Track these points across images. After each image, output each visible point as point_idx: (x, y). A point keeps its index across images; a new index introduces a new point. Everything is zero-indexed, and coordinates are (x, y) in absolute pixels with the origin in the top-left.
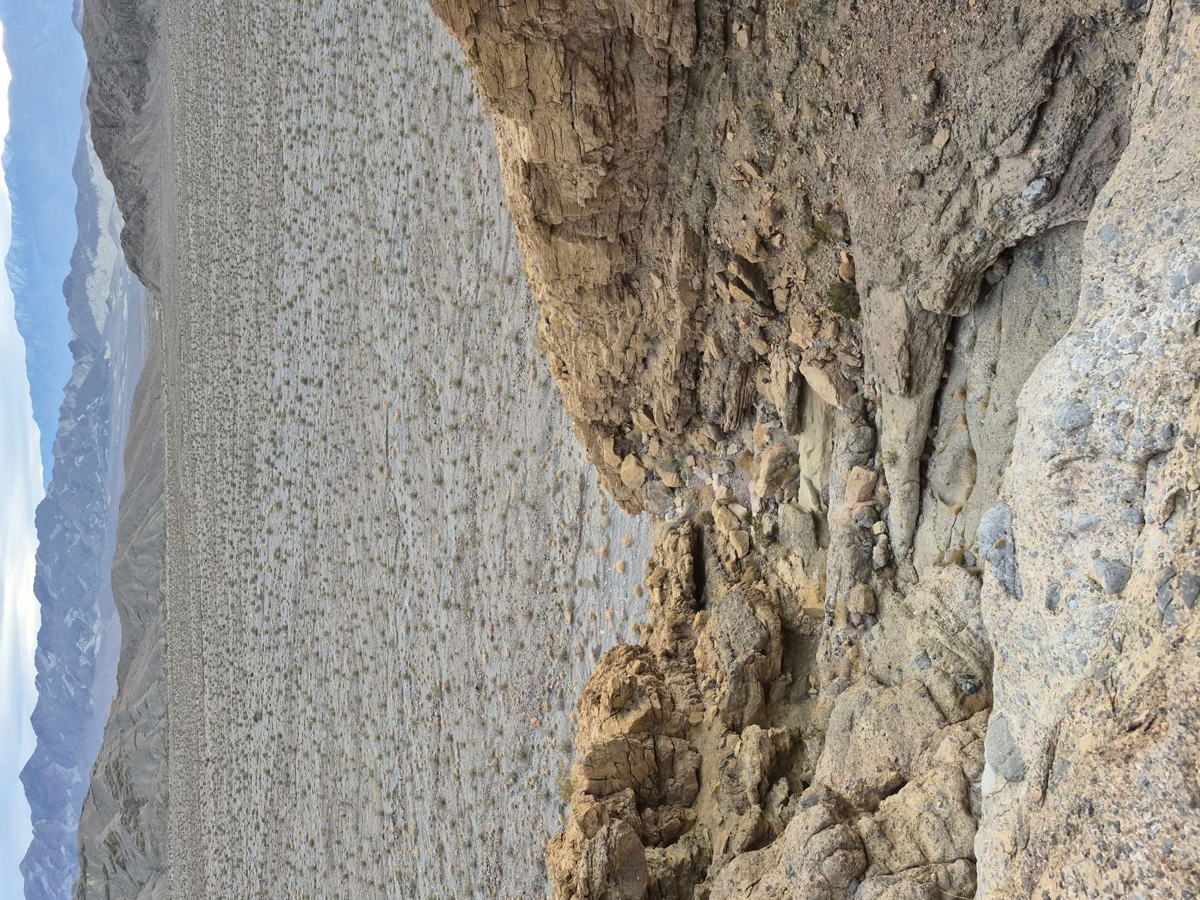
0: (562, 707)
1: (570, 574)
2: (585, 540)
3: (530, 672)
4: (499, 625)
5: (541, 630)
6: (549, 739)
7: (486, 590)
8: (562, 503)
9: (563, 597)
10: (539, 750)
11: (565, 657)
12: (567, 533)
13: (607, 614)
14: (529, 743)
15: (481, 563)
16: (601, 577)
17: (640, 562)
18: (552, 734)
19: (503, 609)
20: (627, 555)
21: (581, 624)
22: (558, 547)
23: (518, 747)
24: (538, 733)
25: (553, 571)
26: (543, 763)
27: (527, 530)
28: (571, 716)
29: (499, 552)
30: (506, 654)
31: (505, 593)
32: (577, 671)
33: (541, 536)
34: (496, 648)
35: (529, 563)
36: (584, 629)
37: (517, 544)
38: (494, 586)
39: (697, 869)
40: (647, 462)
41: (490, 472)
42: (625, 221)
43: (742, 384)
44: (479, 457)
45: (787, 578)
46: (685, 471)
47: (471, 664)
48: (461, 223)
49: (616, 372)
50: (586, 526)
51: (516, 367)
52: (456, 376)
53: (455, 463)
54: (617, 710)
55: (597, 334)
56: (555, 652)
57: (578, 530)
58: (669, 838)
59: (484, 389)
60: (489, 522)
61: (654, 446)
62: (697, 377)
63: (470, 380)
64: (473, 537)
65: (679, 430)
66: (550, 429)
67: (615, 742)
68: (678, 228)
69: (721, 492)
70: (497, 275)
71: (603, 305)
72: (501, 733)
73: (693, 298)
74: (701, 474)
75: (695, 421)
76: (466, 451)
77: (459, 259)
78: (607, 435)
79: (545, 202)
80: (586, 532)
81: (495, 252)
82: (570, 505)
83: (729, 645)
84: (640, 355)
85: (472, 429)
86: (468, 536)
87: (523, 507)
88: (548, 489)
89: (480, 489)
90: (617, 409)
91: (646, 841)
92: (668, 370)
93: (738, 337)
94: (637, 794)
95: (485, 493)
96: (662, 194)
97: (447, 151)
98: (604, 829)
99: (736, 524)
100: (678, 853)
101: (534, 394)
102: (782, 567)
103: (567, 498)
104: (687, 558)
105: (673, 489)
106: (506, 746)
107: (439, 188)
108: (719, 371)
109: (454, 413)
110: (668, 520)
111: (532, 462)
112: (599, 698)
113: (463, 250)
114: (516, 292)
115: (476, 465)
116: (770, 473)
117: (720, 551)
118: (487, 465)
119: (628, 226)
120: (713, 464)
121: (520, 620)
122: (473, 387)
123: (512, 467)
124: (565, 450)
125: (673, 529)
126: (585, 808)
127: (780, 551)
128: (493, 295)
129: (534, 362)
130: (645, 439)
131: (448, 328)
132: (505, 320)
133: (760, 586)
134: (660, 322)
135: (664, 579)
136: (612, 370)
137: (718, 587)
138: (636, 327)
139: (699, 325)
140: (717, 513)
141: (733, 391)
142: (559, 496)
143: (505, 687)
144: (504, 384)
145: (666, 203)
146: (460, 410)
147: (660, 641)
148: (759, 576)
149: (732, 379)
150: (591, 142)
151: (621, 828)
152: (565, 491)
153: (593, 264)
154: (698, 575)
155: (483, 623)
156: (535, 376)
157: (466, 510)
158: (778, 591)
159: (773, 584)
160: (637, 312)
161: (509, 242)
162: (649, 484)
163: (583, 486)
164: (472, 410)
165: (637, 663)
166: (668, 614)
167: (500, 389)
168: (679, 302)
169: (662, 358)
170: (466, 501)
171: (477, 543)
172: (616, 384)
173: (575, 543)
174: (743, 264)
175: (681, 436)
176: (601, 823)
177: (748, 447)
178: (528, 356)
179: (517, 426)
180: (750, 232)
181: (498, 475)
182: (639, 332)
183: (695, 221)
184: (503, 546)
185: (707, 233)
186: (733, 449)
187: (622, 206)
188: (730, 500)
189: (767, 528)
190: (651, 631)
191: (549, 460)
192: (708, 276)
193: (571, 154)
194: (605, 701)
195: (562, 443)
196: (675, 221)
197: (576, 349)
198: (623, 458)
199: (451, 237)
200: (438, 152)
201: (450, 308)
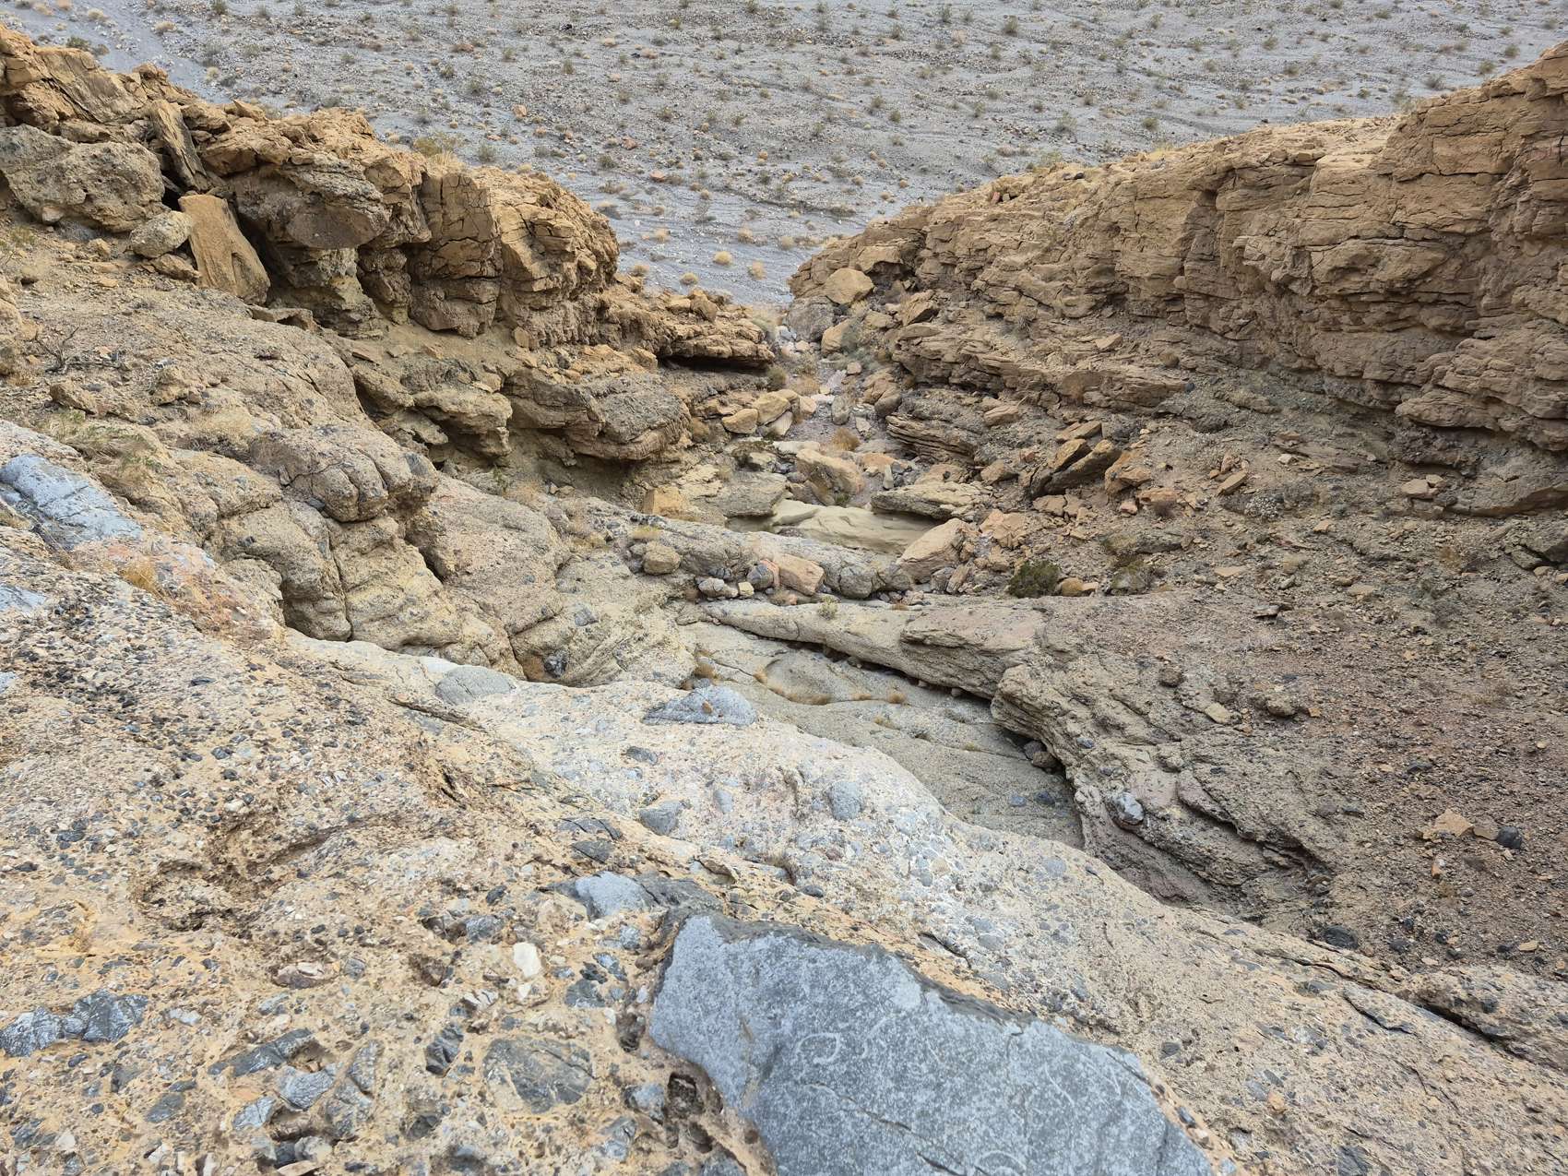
0: (540, 154)
1: (718, 182)
2: (762, 210)
3: (588, 109)
4: (654, 67)
5: (645, 133)
6: (498, 131)
7: (705, 51)
8: (818, 180)
9: (688, 170)
10: (483, 114)
11: (606, 165)
12: (774, 184)
13: (661, 232)
14: (492, 100)
15: (744, 46)
16: (711, 228)
17: (727, 287)
18: (504, 135)
19: (677, 76)
20: (738, 268)
21: (649, 192)
22: (755, 169)
23: (487, 84)
24: (506, 115)
25: (724, 158)
26: (466, 119)
27: (784, 122)
28: (528, 166)
29: (759, 75)
30: (615, 75)
31: (699, 81)
32: (588, 181)
33: (773, 143)
34: (623, 61)
35: (737, 122)
36: (642, 196)
37: (765, 105)
38: (708, 65)
39: (331, 317)
40: (859, 308)
41: (874, 72)
42: (1200, 304)
43: (948, 446)
44: (897, 55)
45: (692, 475)
46: (842, 359)
47: (602, 20)
48: (1250, 54)
49: (990, 274)
50: (782, 213)
51: (1022, 124)
52: (1022, 27)
53: (892, 15)
54: (532, 230)
55: (1048, 250)
56: (613, 151)
57: (777, 201)
58: (369, 284)
59: (996, 70)
60: (801, 63)
61: (880, 319)
62: (965, 387)
63: (1013, 48)
64: (782, 37)
65: (898, 356)
66: (924, 171)
67: (489, 221)
68: (1174, 378)
69: (809, 403)
70: (1160, 106)
71: (1087, 262)
72: (507, 59)
73: (1074, 391)
74: (835, 381)
75: (907, 379)
76: (907, 36)
77: (1195, 47)
78: (904, 253)
79: (1252, 186)
80: (774, 212)
81: (1195, 105)
82: (812, 192)
83: (612, 391)
84: (1008, 311)
85: (940, 47)
86: (784, 28)
87: (817, 118)
88: (839, 160)
89: (850, 53)
90: (938, 271)
91: (364, 251)
92: (980, 347)
93: (1011, 445)
94: (423, 246)
95: (844, 60)
96: (1226, 360)
97: (1364, 40)
98: (377, 194)
99: (765, 419)
100: (351, 294)
101: (978, 150)
102: (708, 471)
103: (822, 188)
104: (726, 350)
105: (819, 340)
106: (487, 64)
107: (1312, 23)
108: (969, 417)
109: (967, 20)
110: (778, 330)
111: (881, 138)
112: (548, 206)
113: (1208, 55)
114: (1130, 134)
115: (886, 49)
116: (826, 469)
117: (731, 394)
118: (884, 67)
119: (1191, 308)
120: (846, 397)
121: (659, 102)
122: (1002, 54)
123: (877, 105)
124: (892, 190)
125: (765, 336)
126: (405, 170)
127: (728, 470)
128: (1133, 97)
129: (1024, 153)
130: (891, 307)
131: (1095, 21)
132: (1093, 112)
133: (685, 440)
134: (1049, 342)
135: (702, 316)
136: (993, 269)
137: (688, 386)
138: (1048, 307)
139: (1034, 395)
140: (782, 396)
141: (939, 433)
142: (828, 176)
143: (569, 70)
144: (999, 104)
145: (1215, 364)
146: (970, 30)
147: (621, 302)
148: (697, 440)
149: (956, 432)
150: (1323, 261)
151: (380, 217)
152: (833, 186)
153: (1149, 252)
154: (703, 362)
155: (658, 43)
156: (1003, 154)
157: (822, 29)
158: (677, 461)
159: (686, 457)
160: (1069, 312)
161: (1207, 129)
162: (829, 307)
163: (837, 213)
164: (968, 50)
165: (592, 265)
166: (655, 316)
167: (993, 96)
168: (1070, 370)
169: (998, 341)
170: (835, 28)
171: (772, 41)
172: (973, 273)
173: (761, 195)
174: (1107, 460)
175: (889, 358)
176: (386, 190)
177: (863, 445)
178: (1036, 145)
179: (935, 119)
180: (1147, 472)
181: (867, 84)
182: (1040, 312)
183: (1178, 402)
184: (765, 84)
185: (1159, 416)
186: (864, 425)
187: (1223, 301)
188: (797, 415)
189: (757, 458)
190: (635, 290)
191: (881, 165)
192: (1099, 413)
193: (1314, 230)
194: (544, 214)
195: (902, 186)
196: (1185, 375)
197: (1032, 217)
198: (871, 274)
199: (1231, 37)
200: (1367, 26)
201: (1125, 27)
